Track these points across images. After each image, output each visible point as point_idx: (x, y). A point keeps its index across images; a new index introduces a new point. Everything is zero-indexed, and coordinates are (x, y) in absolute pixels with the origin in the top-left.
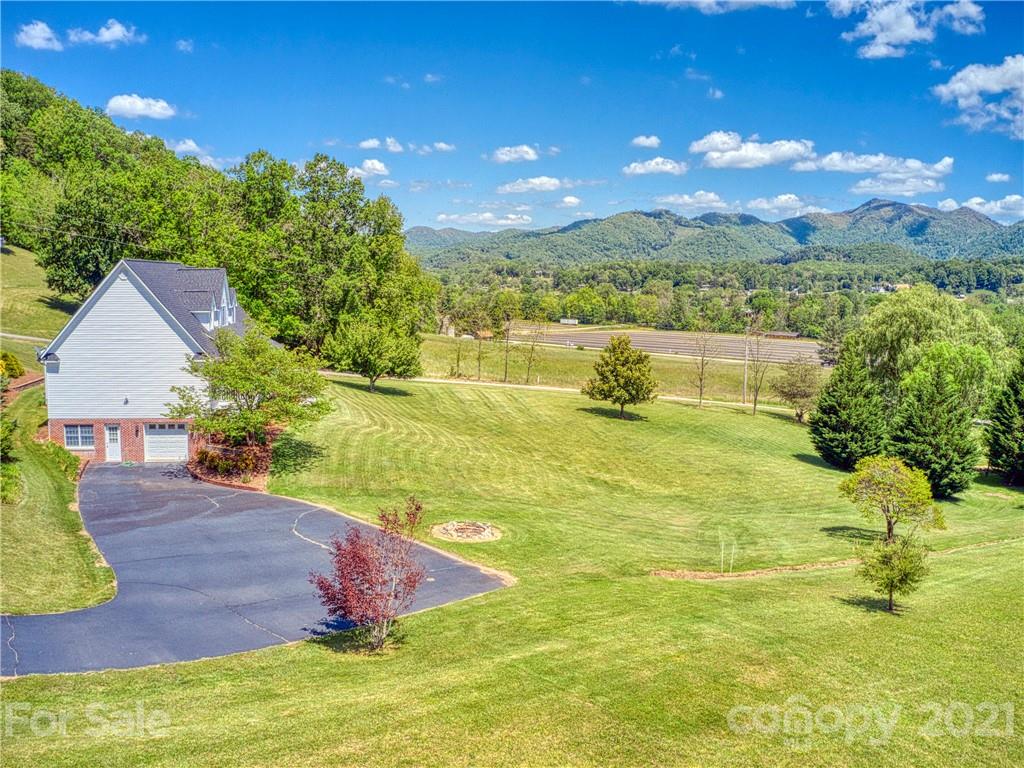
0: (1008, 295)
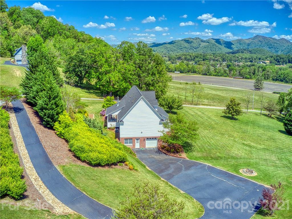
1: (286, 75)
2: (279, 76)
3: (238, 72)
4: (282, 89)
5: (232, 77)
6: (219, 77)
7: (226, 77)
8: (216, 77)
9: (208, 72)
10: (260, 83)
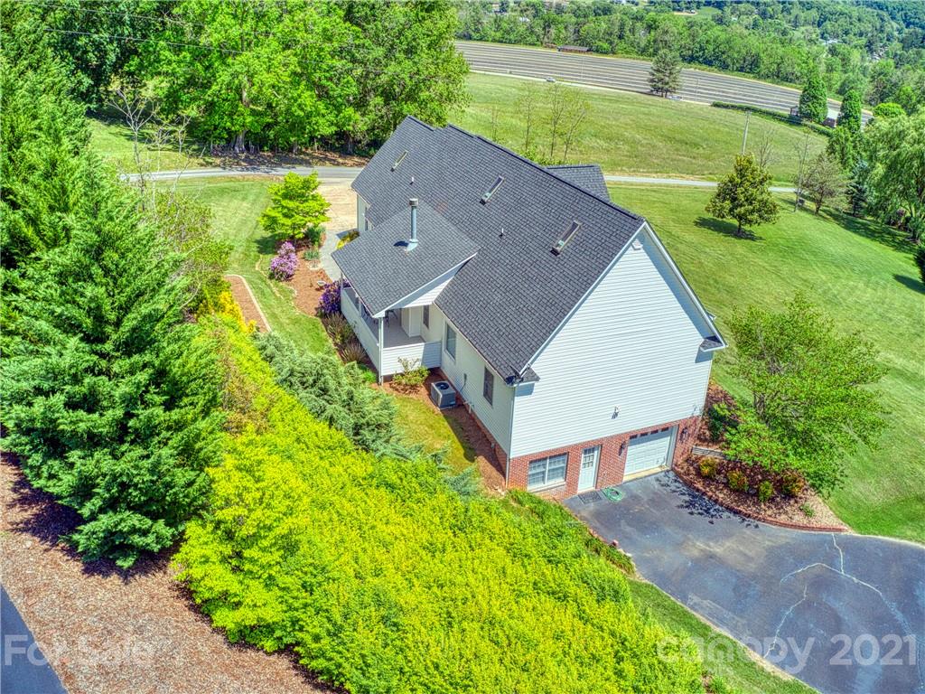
0: (732, 13)
1: (722, 46)
2: (702, 49)
3: (571, 29)
4: (723, 92)
5: (552, 47)
6: (511, 46)
7: (534, 45)
8: (504, 46)
9: (477, 30)
10: (671, 73)
